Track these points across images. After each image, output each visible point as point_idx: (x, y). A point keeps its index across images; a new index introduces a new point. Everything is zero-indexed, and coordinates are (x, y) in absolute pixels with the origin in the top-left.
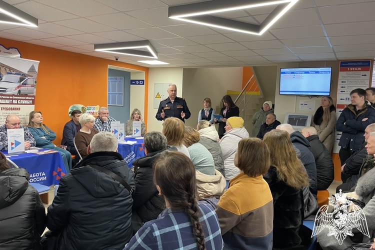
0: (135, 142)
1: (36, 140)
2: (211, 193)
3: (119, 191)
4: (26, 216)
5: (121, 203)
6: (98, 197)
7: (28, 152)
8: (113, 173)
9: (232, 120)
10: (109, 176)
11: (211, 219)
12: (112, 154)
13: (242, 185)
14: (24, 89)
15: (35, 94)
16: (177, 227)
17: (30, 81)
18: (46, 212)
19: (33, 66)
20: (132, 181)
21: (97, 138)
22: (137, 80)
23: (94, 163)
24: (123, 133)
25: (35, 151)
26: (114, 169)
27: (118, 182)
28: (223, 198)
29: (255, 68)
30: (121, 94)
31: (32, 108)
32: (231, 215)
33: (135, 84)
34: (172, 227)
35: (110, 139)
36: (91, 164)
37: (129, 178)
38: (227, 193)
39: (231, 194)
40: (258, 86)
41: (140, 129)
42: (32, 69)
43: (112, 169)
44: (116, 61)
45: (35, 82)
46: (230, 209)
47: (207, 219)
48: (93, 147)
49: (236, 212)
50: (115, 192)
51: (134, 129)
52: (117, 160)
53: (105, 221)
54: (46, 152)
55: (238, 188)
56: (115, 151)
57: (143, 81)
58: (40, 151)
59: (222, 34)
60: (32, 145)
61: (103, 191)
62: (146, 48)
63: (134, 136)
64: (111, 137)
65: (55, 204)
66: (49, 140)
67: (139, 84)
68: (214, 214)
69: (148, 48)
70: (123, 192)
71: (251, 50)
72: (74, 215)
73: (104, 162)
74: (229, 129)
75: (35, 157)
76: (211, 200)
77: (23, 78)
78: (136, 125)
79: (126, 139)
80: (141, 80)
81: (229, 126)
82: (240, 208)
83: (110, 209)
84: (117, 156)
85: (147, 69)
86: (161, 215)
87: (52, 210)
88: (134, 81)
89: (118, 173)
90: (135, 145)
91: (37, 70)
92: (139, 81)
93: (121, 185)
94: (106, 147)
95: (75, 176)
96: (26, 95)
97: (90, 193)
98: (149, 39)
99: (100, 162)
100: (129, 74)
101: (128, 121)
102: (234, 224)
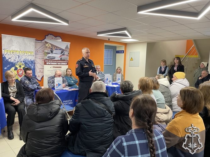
0: (118, 86)
1: (68, 83)
2: (162, 119)
3: (106, 114)
4: (58, 125)
5: (107, 122)
6: (94, 117)
7: (64, 89)
8: (103, 104)
9: (177, 74)
10: (100, 106)
11: (160, 140)
12: (102, 93)
13: (183, 118)
14: (63, 57)
15: (68, 60)
16: (137, 142)
17: (66, 53)
18: (69, 123)
19: (67, 45)
20: (113, 109)
21: (95, 84)
22: (120, 51)
23: (93, 98)
24: (111, 80)
25: (67, 89)
26: (103, 102)
27: (105, 110)
28: (169, 125)
29: (194, 40)
30: (111, 59)
31: (67, 67)
32: (174, 136)
33: (119, 53)
34: (134, 142)
35: (102, 85)
36: (91, 98)
37: (112, 108)
38: (172, 122)
39: (175, 122)
40: (197, 51)
41: (120, 78)
42: (67, 47)
43: (102, 102)
44: (109, 41)
45: (68, 53)
46: (174, 133)
47: (158, 139)
48: (92, 89)
49: (178, 134)
50: (103, 115)
51: (117, 78)
52: (105, 97)
53: (98, 131)
54: (73, 89)
55: (180, 120)
56: (104, 92)
57: (123, 51)
58: (70, 89)
59: (172, 20)
60: (66, 85)
61: (97, 114)
62: (125, 32)
63: (117, 82)
64: (102, 84)
65: (73, 119)
66: (74, 83)
67: (121, 53)
68: (162, 137)
69: (126, 32)
70: (108, 115)
71: (192, 29)
72: (82, 125)
73: (98, 98)
74: (175, 79)
75: (67, 92)
76: (161, 125)
77: (63, 51)
78: (119, 76)
79: (113, 84)
80: (122, 51)
81: (175, 78)
82: (181, 133)
83: (101, 124)
84: (105, 94)
85: (126, 44)
86: (128, 133)
87: (71, 121)
88: (118, 51)
89: (105, 104)
90: (117, 87)
91: (69, 47)
92: (121, 51)
93: (107, 111)
94: (99, 89)
95: (83, 104)
96: (64, 60)
97: (90, 114)
98: (126, 27)
99: (96, 98)
100: (115, 47)
101: (114, 74)
102: (177, 142)
